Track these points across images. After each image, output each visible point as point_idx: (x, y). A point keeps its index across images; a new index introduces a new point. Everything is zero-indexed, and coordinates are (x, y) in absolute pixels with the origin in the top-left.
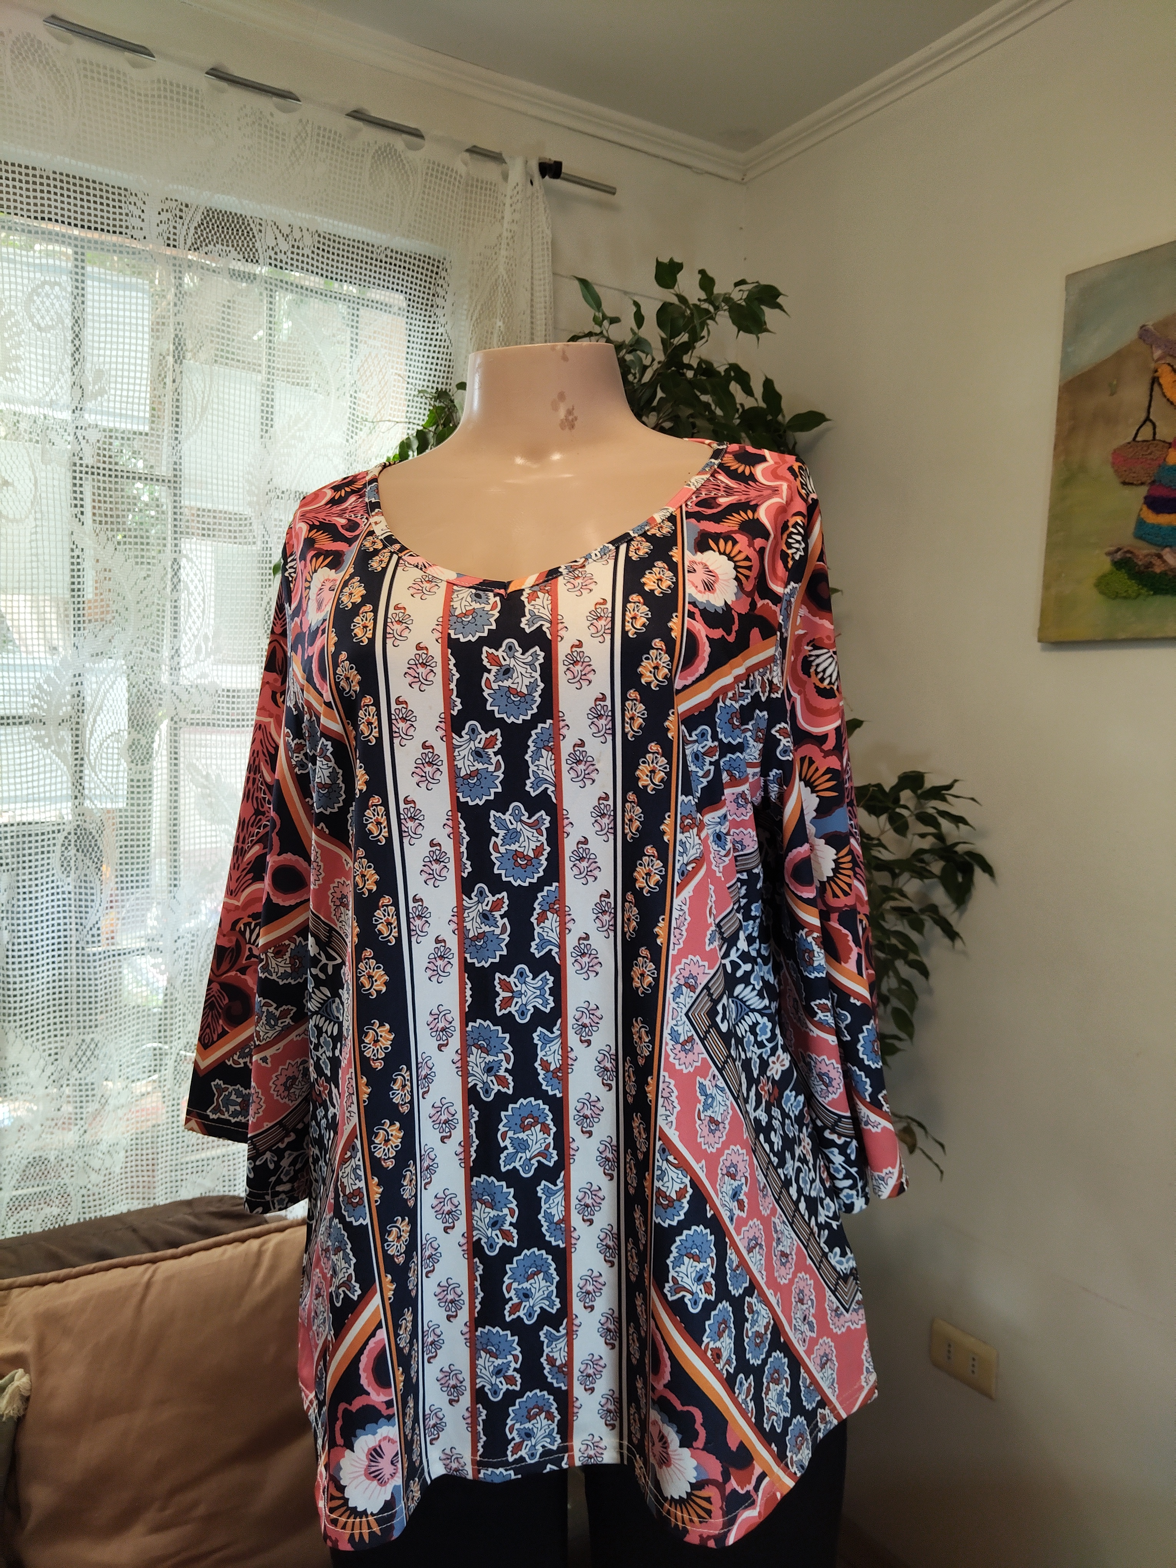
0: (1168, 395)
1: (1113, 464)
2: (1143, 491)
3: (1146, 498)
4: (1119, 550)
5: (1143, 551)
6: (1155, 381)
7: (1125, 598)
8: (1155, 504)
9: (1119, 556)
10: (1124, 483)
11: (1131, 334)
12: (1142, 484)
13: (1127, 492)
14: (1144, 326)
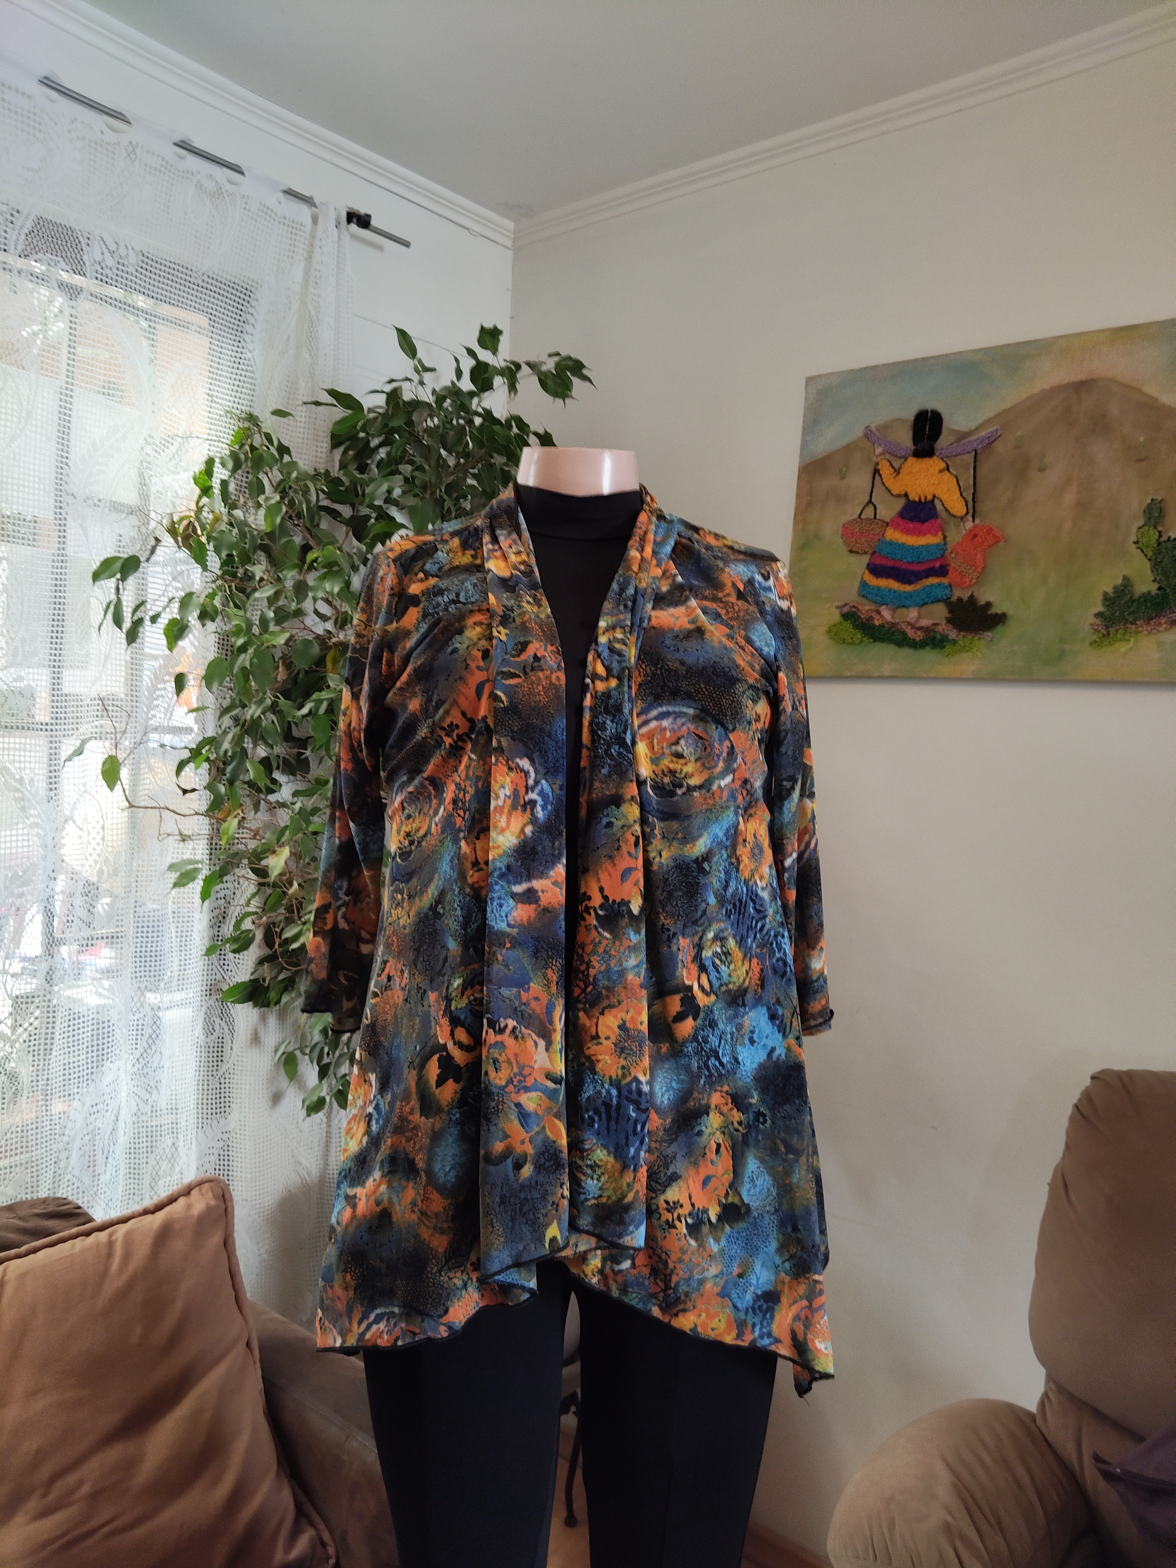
0: (887, 484)
1: (842, 536)
2: (866, 559)
3: (868, 565)
4: (846, 604)
5: (866, 608)
6: (876, 472)
7: (850, 644)
8: (875, 570)
9: (846, 609)
10: (851, 551)
11: (859, 431)
12: (866, 553)
13: (853, 558)
14: (867, 427)
